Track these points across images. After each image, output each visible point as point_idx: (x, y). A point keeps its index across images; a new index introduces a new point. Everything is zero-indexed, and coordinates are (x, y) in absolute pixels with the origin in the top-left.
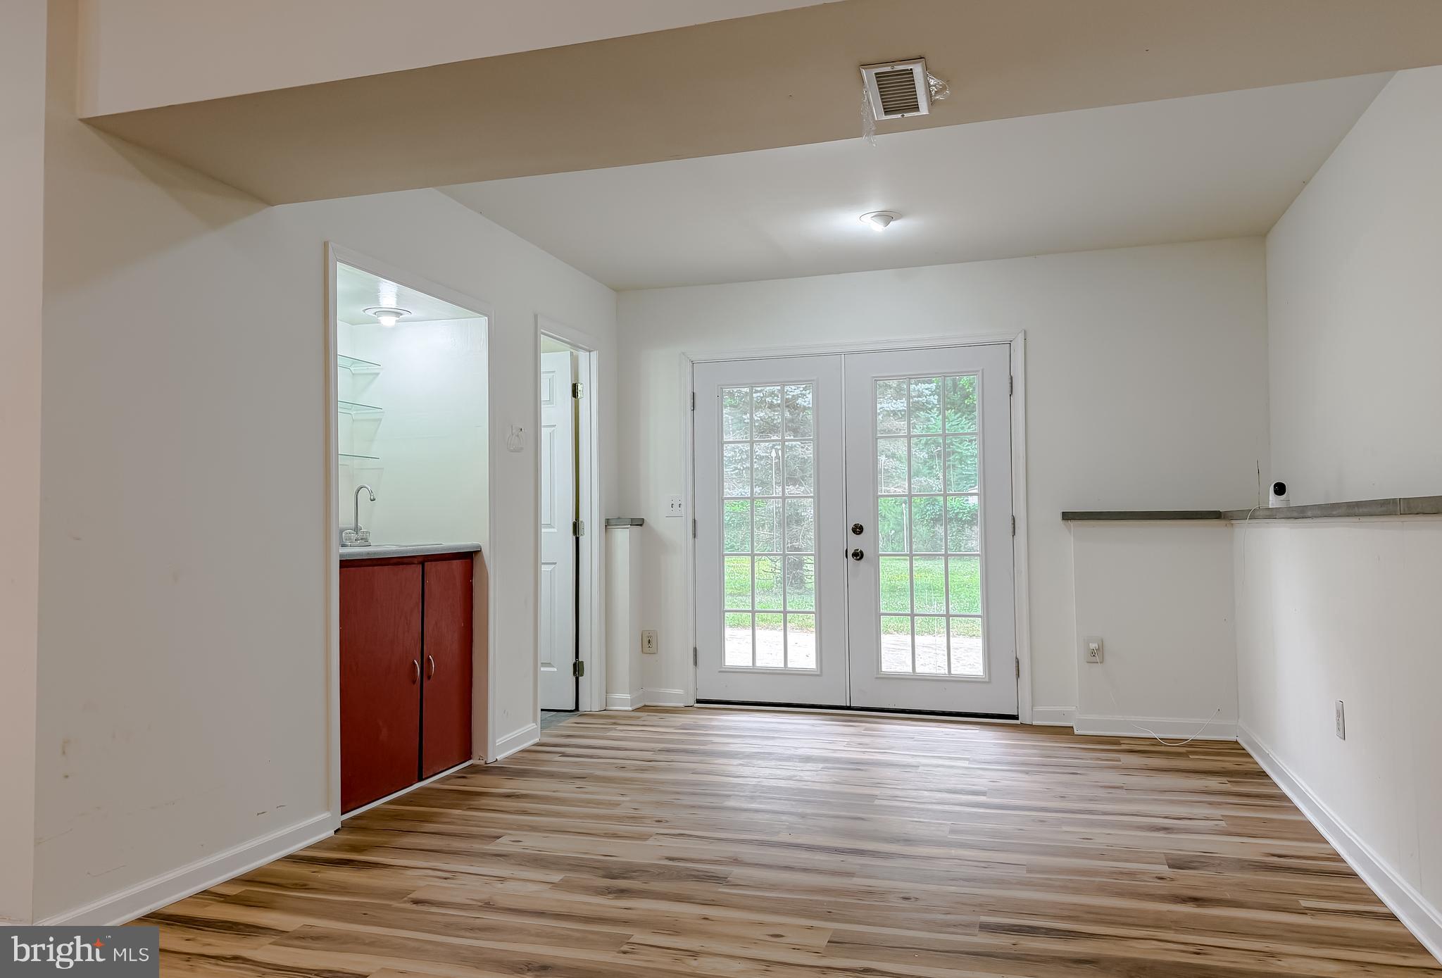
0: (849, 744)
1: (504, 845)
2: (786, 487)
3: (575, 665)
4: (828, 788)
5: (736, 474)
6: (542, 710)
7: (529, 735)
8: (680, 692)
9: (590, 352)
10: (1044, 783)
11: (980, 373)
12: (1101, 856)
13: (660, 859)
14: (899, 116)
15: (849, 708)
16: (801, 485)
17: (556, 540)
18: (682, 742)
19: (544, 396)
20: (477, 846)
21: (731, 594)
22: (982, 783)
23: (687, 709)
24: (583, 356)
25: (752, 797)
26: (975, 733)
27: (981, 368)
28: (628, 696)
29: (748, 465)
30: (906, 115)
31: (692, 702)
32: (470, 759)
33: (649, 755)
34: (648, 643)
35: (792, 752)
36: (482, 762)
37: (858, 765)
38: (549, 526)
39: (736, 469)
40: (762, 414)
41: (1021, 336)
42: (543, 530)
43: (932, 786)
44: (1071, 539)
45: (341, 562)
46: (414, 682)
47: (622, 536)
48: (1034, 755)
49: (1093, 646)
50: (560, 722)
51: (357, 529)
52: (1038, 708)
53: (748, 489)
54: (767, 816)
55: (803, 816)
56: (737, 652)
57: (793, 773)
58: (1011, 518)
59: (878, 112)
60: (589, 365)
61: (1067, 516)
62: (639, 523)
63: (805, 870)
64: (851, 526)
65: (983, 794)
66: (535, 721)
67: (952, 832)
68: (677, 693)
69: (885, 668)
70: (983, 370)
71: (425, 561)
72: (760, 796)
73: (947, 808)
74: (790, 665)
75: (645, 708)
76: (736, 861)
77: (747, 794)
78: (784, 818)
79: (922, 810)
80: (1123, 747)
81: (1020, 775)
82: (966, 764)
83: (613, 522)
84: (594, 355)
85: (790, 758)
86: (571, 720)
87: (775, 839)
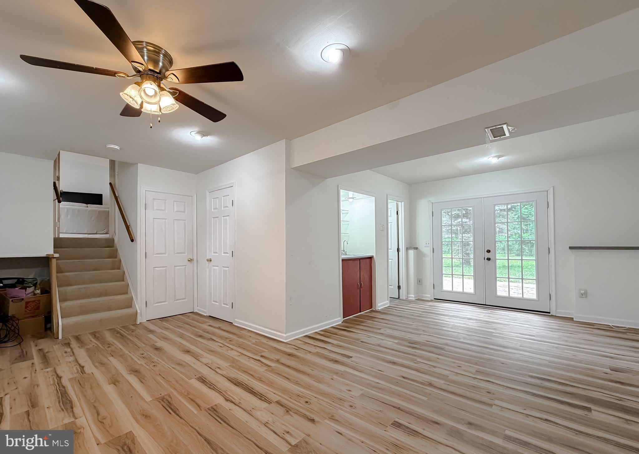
0: (484, 316)
1: (382, 331)
2: (463, 234)
3: (398, 286)
4: (477, 328)
5: (447, 231)
6: (390, 297)
7: (387, 304)
8: (429, 296)
9: (402, 202)
10: (559, 335)
11: (535, 201)
12: (581, 362)
13: (424, 341)
14: (499, 138)
15: (485, 305)
16: (469, 234)
17: (393, 253)
18: (430, 310)
19: (389, 215)
20: (375, 330)
21: (445, 267)
22: (534, 332)
23: (431, 301)
24: (400, 203)
25: (452, 328)
26: (533, 317)
27: (536, 199)
28: (413, 296)
29: (450, 228)
30: (501, 137)
31: (433, 299)
32: (372, 308)
33: (420, 313)
34: (419, 282)
35: (465, 316)
36: (375, 310)
37: (488, 322)
38: (391, 249)
39: (446, 229)
40: (455, 212)
41: (552, 189)
42: (389, 250)
43: (514, 332)
44: (573, 255)
45: (342, 260)
46: (358, 289)
47: (411, 252)
48: (556, 326)
49: (582, 292)
50: (395, 301)
51: (344, 251)
52: (558, 311)
53: (450, 235)
54: (457, 334)
55: (469, 335)
56: (447, 286)
57: (465, 322)
58: (548, 249)
59: (491, 138)
60: (401, 206)
61: (571, 248)
62: (417, 248)
63: (469, 350)
64: (486, 250)
65: (534, 336)
66: (388, 300)
67: (521, 346)
68: (428, 296)
69: (499, 293)
70: (536, 200)
71: (361, 259)
72: (454, 328)
73: (519, 339)
74: (464, 291)
75: (418, 299)
76: (447, 345)
77: (450, 327)
78: (462, 335)
79: (510, 338)
80: (595, 327)
81: (549, 332)
82: (528, 326)
83: (408, 248)
84: (403, 203)
85: (464, 318)
86: (398, 301)
87: (459, 340)
